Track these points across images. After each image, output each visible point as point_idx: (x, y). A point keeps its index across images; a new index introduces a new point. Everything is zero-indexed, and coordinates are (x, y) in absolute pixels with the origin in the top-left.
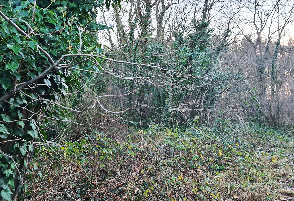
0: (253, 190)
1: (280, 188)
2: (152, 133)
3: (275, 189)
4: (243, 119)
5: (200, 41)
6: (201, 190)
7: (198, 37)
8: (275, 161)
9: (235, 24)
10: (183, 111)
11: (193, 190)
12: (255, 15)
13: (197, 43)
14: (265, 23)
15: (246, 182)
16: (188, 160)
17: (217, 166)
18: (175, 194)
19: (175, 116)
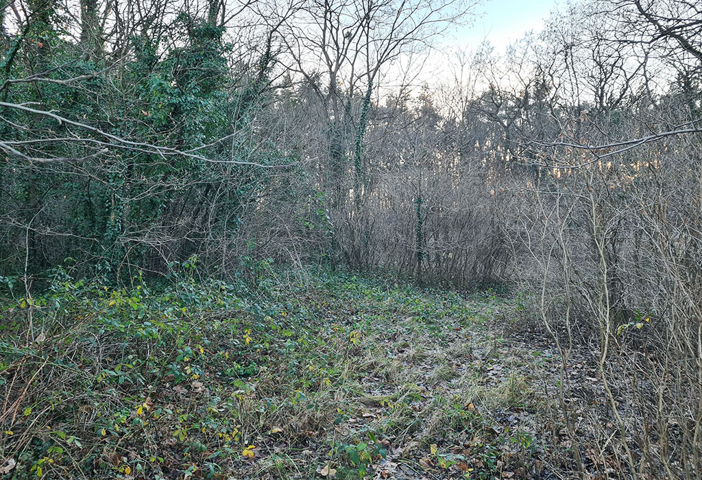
0: (312, 406)
1: (364, 394)
2: (63, 303)
3: (353, 398)
4: (299, 259)
5: (202, 71)
6: (197, 430)
7: (197, 60)
8: (355, 341)
9: (284, 44)
10: (158, 243)
11: (176, 434)
12: (324, 31)
13: (193, 75)
14: (343, 53)
15: (299, 391)
16: (165, 363)
17: (239, 367)
18: (127, 455)
19: (136, 256)
